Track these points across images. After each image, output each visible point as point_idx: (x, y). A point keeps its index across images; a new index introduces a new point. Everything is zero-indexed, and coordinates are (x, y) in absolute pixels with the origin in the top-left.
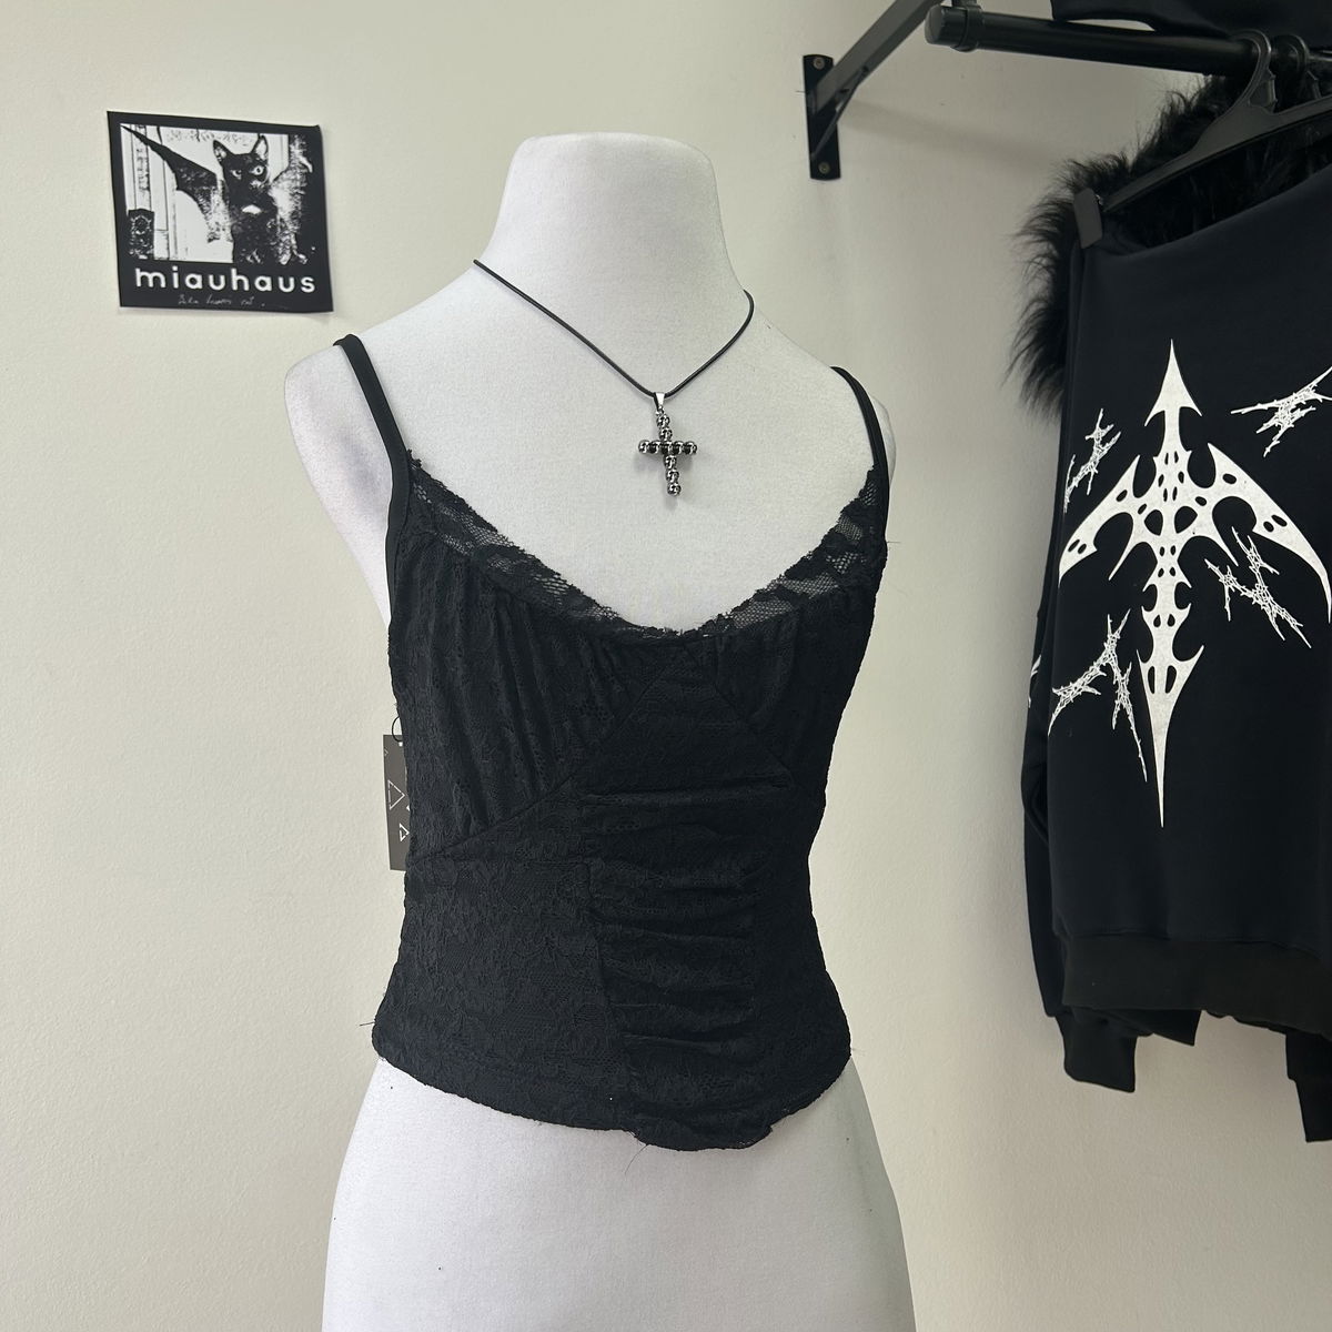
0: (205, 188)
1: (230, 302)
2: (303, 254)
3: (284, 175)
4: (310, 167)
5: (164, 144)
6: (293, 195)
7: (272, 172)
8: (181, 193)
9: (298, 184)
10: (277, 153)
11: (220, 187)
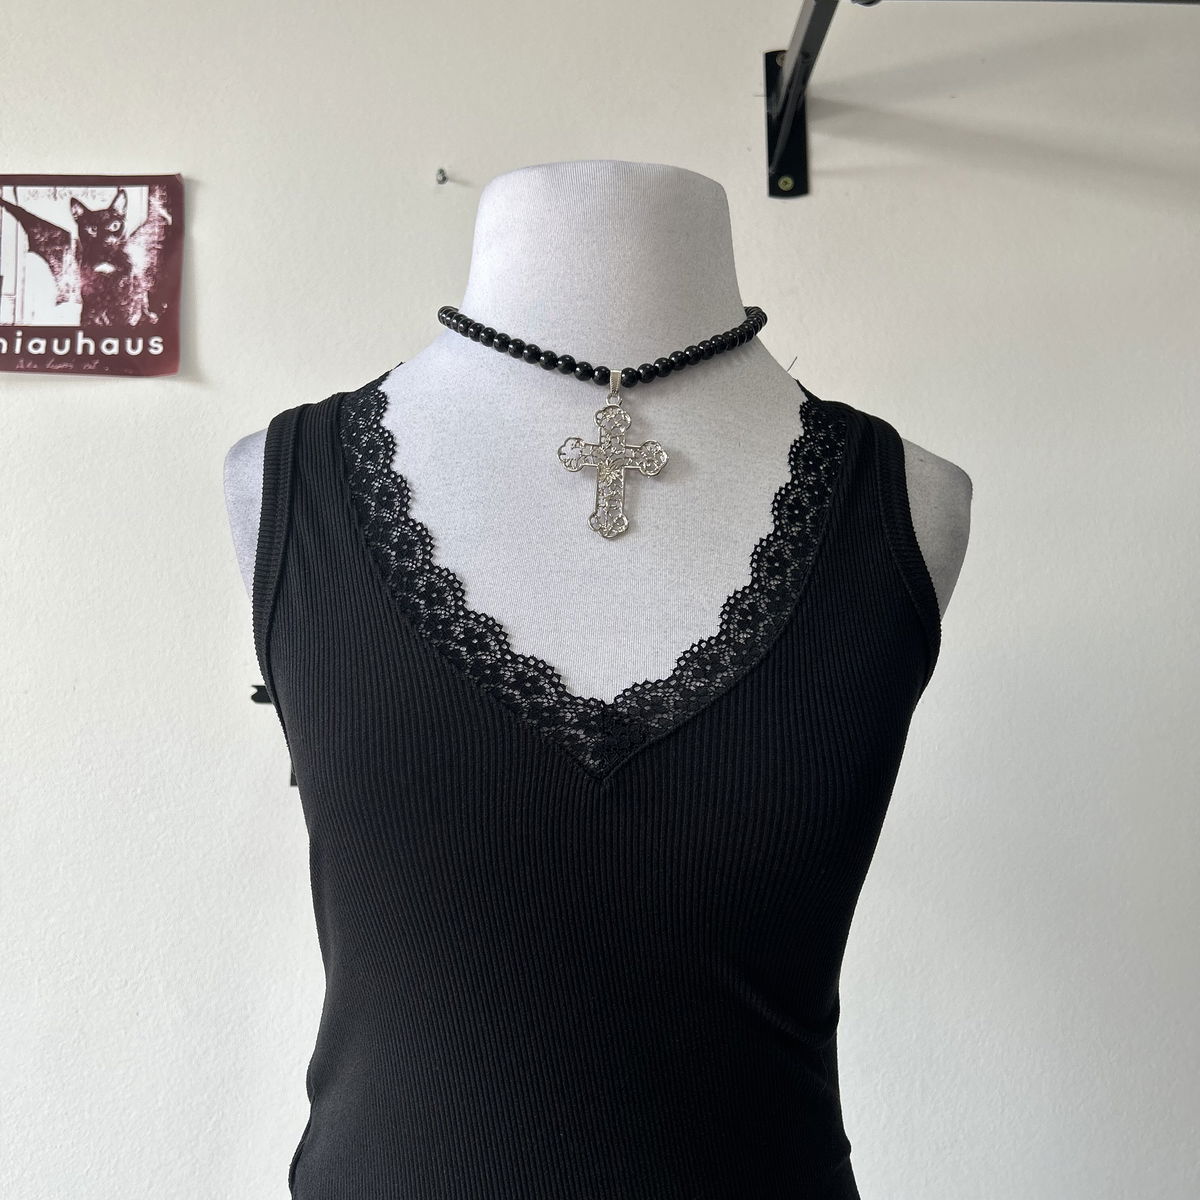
0: (58, 248)
1: (71, 366)
2: (154, 312)
3: (142, 230)
4: (169, 219)
5: (22, 204)
6: (149, 250)
7: (129, 227)
8: (33, 256)
9: (156, 238)
10: (137, 206)
11: (73, 245)
